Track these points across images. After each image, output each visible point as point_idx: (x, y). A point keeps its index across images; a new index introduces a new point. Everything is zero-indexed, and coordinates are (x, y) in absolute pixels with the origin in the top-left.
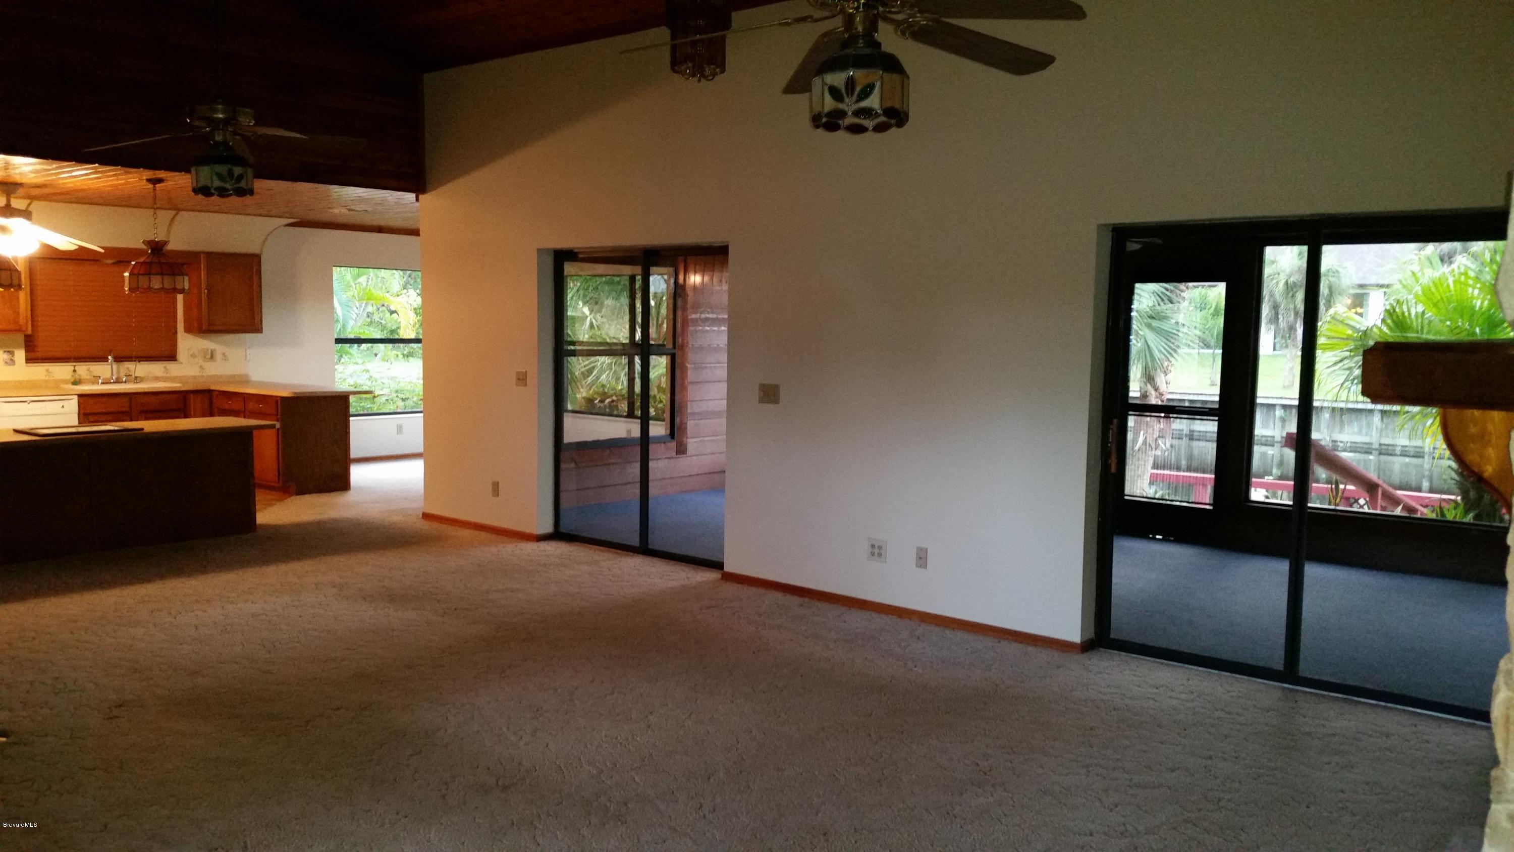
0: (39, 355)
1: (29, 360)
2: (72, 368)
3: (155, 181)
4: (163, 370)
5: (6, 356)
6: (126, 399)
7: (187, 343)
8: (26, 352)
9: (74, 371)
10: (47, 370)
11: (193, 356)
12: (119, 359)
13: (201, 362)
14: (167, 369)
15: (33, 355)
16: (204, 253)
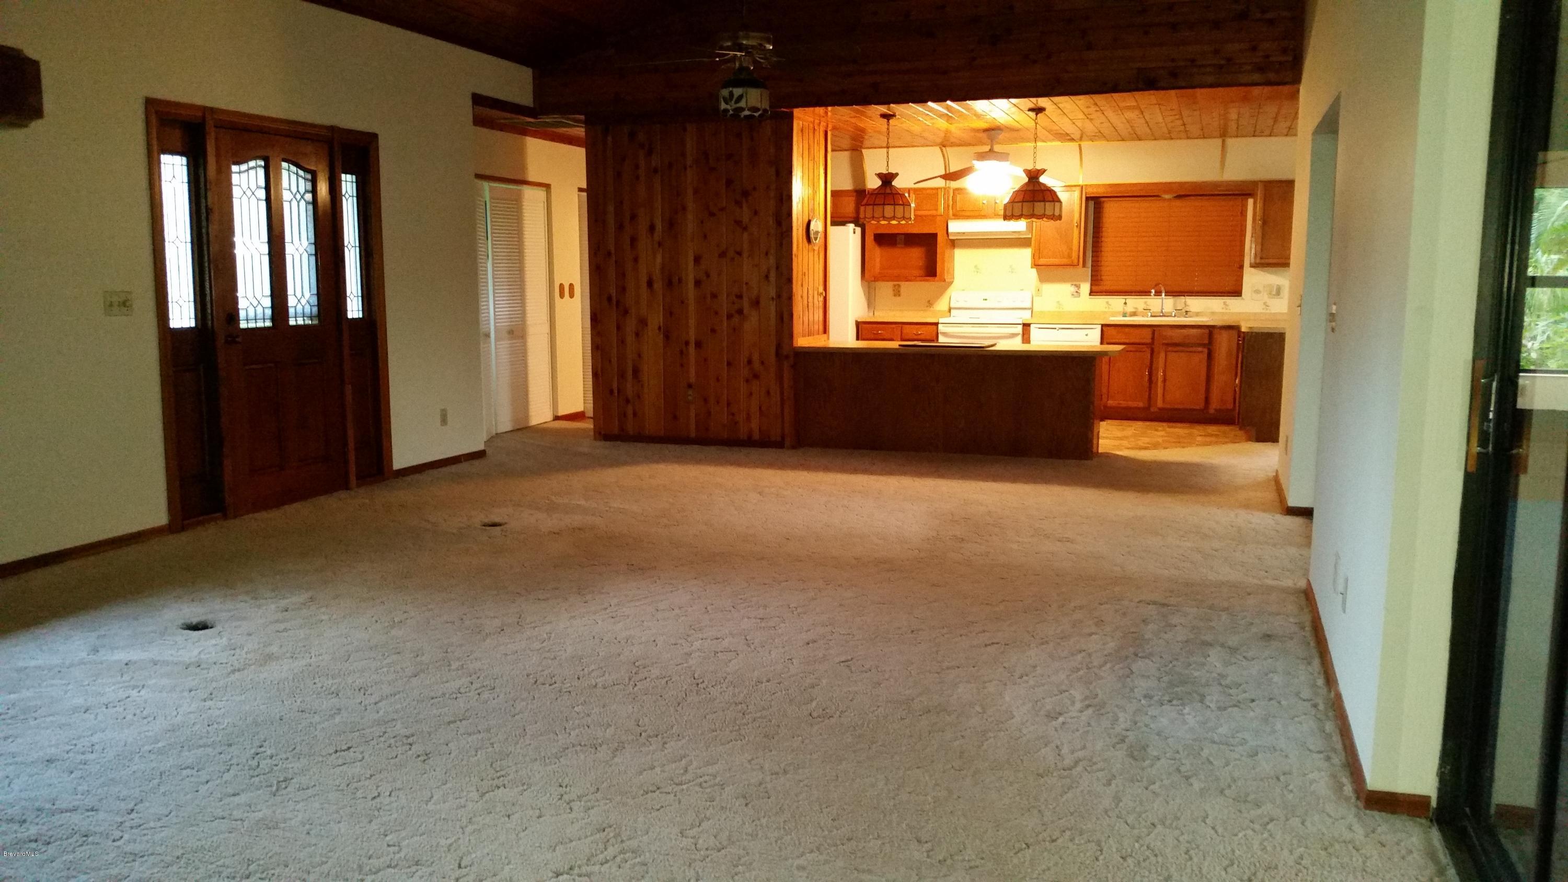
0: (1104, 288)
1: (1092, 293)
2: (1124, 301)
3: (1038, 110)
4: (1222, 305)
5: (1073, 289)
6: (1149, 330)
7: (1252, 279)
8: (1091, 285)
9: (1125, 303)
10: (1107, 303)
11: (1257, 292)
12: (1171, 293)
13: (1265, 297)
14: (1227, 305)
15: (1095, 288)
16: (1261, 181)
